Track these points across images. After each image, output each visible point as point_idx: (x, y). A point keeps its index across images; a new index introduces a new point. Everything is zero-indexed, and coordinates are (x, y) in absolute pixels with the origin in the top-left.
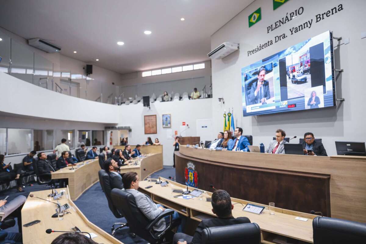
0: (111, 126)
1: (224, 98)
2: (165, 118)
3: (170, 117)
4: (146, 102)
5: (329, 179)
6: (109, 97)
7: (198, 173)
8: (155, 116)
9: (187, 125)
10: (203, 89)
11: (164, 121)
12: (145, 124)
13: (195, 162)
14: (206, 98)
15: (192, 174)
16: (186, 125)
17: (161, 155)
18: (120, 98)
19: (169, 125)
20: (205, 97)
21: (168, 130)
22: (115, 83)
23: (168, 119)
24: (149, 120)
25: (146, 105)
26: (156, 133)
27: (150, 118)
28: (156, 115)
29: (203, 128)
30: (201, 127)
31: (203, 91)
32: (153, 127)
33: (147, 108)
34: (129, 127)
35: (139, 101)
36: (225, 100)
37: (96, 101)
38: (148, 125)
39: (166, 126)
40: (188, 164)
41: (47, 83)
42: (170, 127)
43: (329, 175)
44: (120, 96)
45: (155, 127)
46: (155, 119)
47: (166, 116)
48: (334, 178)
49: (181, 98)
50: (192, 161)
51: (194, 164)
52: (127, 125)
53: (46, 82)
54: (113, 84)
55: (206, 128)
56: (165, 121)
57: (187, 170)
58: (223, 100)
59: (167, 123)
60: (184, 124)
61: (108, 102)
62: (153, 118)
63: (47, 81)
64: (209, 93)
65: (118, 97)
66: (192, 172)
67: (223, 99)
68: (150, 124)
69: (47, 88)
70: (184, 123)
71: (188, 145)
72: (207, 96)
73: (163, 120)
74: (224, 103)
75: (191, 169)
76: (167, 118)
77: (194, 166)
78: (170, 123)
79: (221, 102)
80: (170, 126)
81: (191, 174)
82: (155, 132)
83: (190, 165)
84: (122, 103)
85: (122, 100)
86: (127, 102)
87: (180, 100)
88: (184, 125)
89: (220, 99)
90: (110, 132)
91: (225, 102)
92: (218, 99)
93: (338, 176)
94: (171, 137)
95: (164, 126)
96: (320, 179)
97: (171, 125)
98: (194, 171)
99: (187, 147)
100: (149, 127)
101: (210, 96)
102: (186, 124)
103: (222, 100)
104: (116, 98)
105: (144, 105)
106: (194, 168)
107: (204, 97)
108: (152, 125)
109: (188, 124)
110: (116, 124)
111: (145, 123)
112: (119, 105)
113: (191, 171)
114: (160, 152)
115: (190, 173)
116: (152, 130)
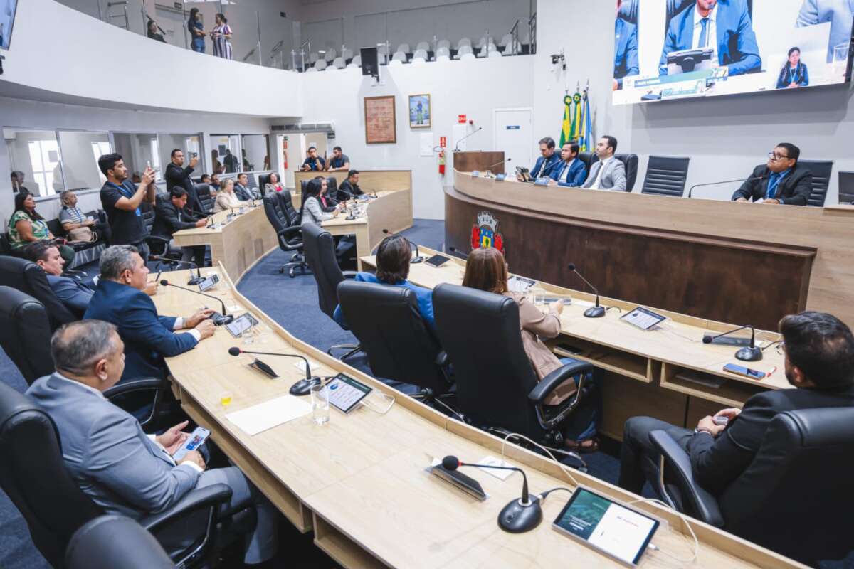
0: (285, 123)
1: (565, 54)
2: (415, 106)
3: (429, 102)
4: (370, 63)
5: (812, 258)
6: (274, 50)
7: (504, 239)
8: (391, 99)
9: (471, 123)
10: (511, 30)
11: (413, 111)
12: (367, 119)
13: (496, 214)
14: (519, 54)
15: (489, 239)
16: (468, 122)
17: (409, 193)
18: (303, 53)
19: (426, 123)
20: (515, 52)
21: (424, 135)
22: (287, 15)
23: (425, 107)
24: (377, 108)
25: (369, 72)
26: (394, 142)
27: (379, 103)
28: (393, 97)
29: (509, 130)
30: (505, 128)
31: (511, 35)
32: (386, 127)
33: (370, 79)
34: (329, 127)
35: (348, 62)
36: (568, 61)
37: (245, 60)
38: (373, 123)
39: (418, 123)
40: (480, 218)
41: (125, 15)
42: (429, 127)
43: (815, 250)
44: (301, 48)
45: (392, 127)
46: (391, 106)
47: (418, 99)
48: (824, 257)
49: (453, 53)
50: (491, 211)
51: (495, 218)
52: (323, 121)
53: (123, 13)
54: (283, 15)
55: (517, 130)
56: (415, 113)
57: (478, 230)
58: (562, 60)
59: (421, 116)
60: (462, 119)
61: (274, 64)
62: (387, 104)
63: (125, 10)
64: (527, 41)
65: (298, 51)
66: (489, 236)
67: (562, 57)
68: (380, 120)
69: (127, 27)
70: (463, 116)
71: (475, 173)
72: (519, 49)
73: (410, 110)
74: (564, 67)
75: (487, 228)
76: (420, 105)
77: (494, 223)
78: (428, 118)
79: (557, 64)
80: (428, 125)
81: (487, 242)
82: (393, 139)
83: (486, 220)
84: (307, 66)
85: (307, 57)
86: (321, 63)
87: (452, 58)
88: (463, 122)
89: (554, 57)
90: (282, 138)
91: (566, 67)
92: (551, 58)
93: (833, 252)
94: (429, 151)
95: (414, 124)
96: (792, 257)
97: (430, 123)
98: (494, 234)
99: (473, 177)
100: (377, 126)
101: (528, 49)
102: (468, 119)
103: (560, 59)
104: (294, 53)
105: (365, 73)
106: (496, 227)
107: (513, 50)
108: (384, 122)
109: (471, 119)
110: (298, 119)
111: (368, 116)
112: (300, 70)
113: (487, 233)
114: (404, 188)
115: (485, 238)
116: (384, 135)
